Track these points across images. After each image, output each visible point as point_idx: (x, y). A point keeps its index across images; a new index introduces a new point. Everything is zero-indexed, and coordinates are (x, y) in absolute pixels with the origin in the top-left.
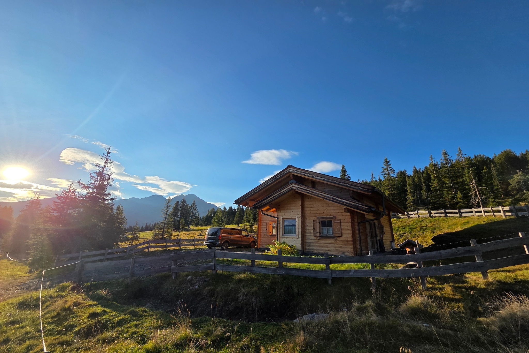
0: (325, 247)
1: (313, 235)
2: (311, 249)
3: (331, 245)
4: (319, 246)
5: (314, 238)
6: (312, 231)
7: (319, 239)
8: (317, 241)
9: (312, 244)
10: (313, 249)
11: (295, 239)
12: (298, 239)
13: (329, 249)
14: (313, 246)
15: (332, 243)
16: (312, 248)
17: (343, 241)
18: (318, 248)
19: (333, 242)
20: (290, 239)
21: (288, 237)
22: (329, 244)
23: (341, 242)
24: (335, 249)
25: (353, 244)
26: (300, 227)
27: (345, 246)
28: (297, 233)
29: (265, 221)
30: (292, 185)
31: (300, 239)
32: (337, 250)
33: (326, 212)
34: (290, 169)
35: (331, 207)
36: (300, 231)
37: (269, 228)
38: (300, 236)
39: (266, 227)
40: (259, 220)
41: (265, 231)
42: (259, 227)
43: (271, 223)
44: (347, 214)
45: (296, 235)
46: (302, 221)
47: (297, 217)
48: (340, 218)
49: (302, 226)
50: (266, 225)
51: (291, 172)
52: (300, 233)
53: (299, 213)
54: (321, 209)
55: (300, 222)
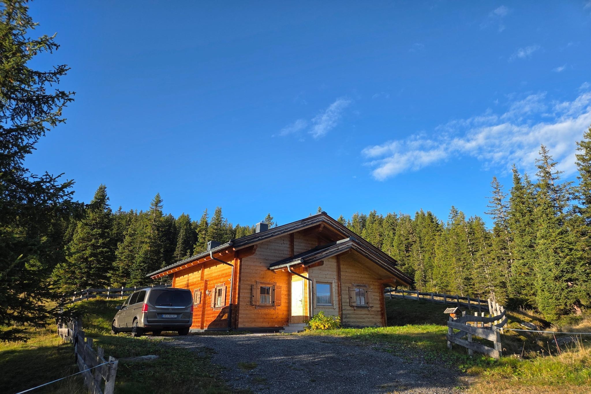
0: (360, 318)
1: (349, 304)
3: (364, 316)
4: (357, 318)
5: (350, 308)
6: (348, 301)
7: (354, 310)
8: (353, 311)
9: (348, 316)
10: (349, 322)
11: (332, 310)
12: (336, 310)
13: (364, 320)
14: (349, 318)
15: (366, 314)
16: (348, 320)
17: (374, 311)
18: (354, 320)
19: (367, 312)
20: (327, 310)
21: (324, 307)
22: (364, 314)
23: (373, 313)
24: (369, 320)
25: (382, 314)
26: (337, 295)
27: (377, 317)
28: (334, 302)
29: (249, 283)
30: (351, 243)
31: (337, 310)
32: (371, 322)
33: (359, 279)
34: (323, 217)
35: (364, 274)
36: (337, 299)
37: (256, 293)
38: (337, 306)
39: (251, 292)
40: (235, 280)
41: (249, 299)
42: (235, 292)
43: (259, 286)
44: (377, 283)
45: (333, 304)
46: (339, 287)
47: (333, 281)
48: (372, 287)
49: (340, 294)
50: (251, 289)
51: (324, 221)
52: (337, 303)
53: (336, 277)
54: (356, 275)
55: (337, 288)
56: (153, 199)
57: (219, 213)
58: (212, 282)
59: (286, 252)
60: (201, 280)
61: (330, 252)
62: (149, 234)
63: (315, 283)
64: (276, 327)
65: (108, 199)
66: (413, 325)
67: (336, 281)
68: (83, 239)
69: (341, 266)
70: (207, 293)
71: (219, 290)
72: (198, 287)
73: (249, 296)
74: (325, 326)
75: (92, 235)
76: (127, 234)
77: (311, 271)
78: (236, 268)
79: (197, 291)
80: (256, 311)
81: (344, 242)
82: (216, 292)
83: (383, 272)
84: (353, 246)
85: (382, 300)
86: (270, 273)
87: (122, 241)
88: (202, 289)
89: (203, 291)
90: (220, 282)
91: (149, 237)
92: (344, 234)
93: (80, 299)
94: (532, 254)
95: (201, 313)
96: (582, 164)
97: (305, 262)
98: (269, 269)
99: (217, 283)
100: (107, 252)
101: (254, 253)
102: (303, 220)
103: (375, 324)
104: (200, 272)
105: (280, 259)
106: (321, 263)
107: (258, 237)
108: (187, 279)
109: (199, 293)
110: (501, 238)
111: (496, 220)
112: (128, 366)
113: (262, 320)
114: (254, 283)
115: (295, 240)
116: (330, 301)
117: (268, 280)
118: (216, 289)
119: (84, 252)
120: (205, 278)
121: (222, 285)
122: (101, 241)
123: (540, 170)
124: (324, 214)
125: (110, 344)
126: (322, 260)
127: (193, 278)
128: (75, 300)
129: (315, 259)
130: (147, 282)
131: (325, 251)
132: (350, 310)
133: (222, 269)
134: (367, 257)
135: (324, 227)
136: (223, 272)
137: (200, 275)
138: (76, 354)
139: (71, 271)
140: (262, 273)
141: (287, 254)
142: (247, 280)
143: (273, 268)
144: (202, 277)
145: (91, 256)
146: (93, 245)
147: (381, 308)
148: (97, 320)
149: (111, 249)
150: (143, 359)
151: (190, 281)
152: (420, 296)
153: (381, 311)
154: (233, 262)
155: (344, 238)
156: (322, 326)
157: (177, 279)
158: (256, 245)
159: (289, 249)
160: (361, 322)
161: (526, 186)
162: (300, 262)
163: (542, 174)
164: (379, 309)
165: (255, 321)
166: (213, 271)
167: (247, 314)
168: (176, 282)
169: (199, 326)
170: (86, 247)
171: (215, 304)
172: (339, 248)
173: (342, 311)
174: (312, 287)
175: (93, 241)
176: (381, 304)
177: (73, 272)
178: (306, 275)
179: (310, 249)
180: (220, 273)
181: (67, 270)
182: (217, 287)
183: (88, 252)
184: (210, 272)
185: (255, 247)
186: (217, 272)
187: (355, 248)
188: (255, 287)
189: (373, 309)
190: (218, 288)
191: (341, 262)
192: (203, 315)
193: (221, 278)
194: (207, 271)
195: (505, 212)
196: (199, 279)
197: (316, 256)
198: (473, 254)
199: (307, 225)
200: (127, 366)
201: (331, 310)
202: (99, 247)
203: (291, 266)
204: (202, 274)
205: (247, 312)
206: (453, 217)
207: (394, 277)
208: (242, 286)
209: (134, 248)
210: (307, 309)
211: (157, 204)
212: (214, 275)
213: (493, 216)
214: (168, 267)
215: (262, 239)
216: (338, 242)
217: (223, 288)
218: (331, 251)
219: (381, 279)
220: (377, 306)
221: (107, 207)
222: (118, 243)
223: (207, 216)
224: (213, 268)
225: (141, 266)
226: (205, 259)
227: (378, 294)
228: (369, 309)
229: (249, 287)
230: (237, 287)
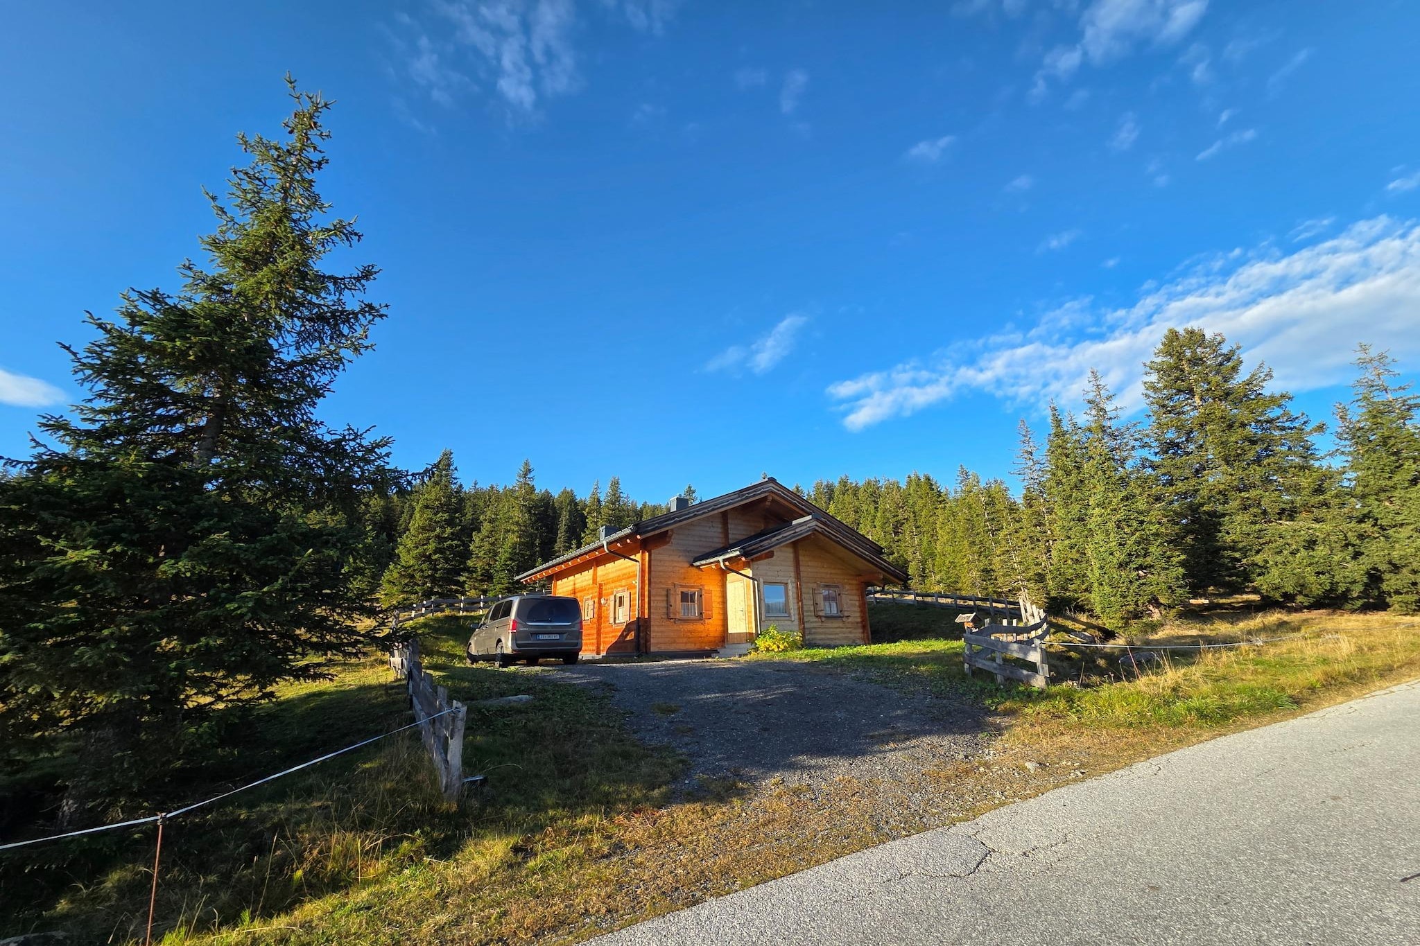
0: (832, 634)
1: (814, 614)
2: (813, 639)
3: (838, 630)
4: (825, 634)
5: (816, 619)
6: (812, 608)
7: (822, 622)
8: (820, 624)
9: (813, 630)
10: (815, 639)
11: (789, 623)
12: (794, 623)
13: (837, 636)
14: (814, 633)
15: (839, 627)
16: (813, 636)
17: (852, 623)
18: (823, 636)
19: (841, 625)
20: (781, 623)
21: (777, 618)
22: (837, 628)
23: (850, 626)
24: (844, 635)
25: (864, 627)
26: (796, 601)
27: (855, 631)
28: (792, 611)
29: (663, 586)
30: (814, 523)
31: (796, 622)
32: (846, 638)
33: (828, 576)
34: (771, 486)
35: (835, 569)
36: (796, 607)
37: (675, 602)
38: (797, 617)
39: (667, 600)
40: (643, 581)
41: (665, 610)
42: (643, 600)
43: (679, 590)
44: (854, 582)
45: (790, 614)
46: (799, 589)
47: (789, 581)
48: (847, 587)
49: (799, 599)
50: (667, 596)
51: (772, 492)
52: (796, 612)
53: (792, 574)
54: (823, 570)
55: (795, 590)
56: (521, 468)
57: (615, 485)
58: (608, 586)
59: (716, 540)
60: (593, 583)
61: (783, 537)
62: (517, 519)
63: (762, 584)
64: (707, 650)
65: (456, 469)
66: (909, 640)
67: (793, 580)
68: (423, 528)
69: (801, 558)
70: (603, 602)
71: (620, 597)
72: (589, 594)
73: (664, 604)
74: (779, 647)
75: (435, 522)
76: (486, 520)
77: (756, 566)
78: (643, 565)
79: (588, 599)
80: (676, 627)
81: (804, 522)
82: (615, 601)
83: (862, 564)
84: (817, 528)
85: (863, 605)
86: (694, 570)
87: (479, 531)
88: (595, 597)
89: (596, 600)
90: (621, 586)
91: (517, 523)
92: (803, 510)
93: (422, 615)
94: (1083, 531)
95: (595, 631)
96: (1153, 395)
97: (745, 554)
98: (692, 565)
99: (615, 587)
100: (457, 546)
101: (669, 542)
102: (741, 491)
103: (854, 641)
104: (591, 571)
105: (707, 550)
106: (770, 555)
107: (674, 518)
108: (572, 583)
109: (591, 603)
110: (1033, 509)
111: (1025, 483)
112: (488, 712)
113: (685, 640)
114: (671, 587)
115: (729, 521)
116: (786, 609)
117: (692, 581)
118: (615, 596)
119: (425, 547)
120: (599, 580)
121: (623, 591)
122: (448, 530)
123: (1091, 405)
124: (772, 480)
125: (463, 680)
126: (772, 549)
127: (582, 581)
128: (416, 616)
129: (761, 549)
130: (517, 588)
131: (775, 536)
132: (816, 622)
133: (623, 566)
134: (838, 542)
135: (773, 501)
136: (624, 571)
137: (591, 577)
138: (411, 696)
139: (409, 574)
140: (683, 571)
141: (718, 542)
142: (661, 582)
143: (698, 563)
144: (594, 580)
145: (435, 552)
146: (438, 537)
147: (862, 617)
148: (446, 644)
149: (462, 541)
150: (510, 701)
151: (577, 586)
152: (919, 598)
153: (862, 622)
154: (638, 557)
155: (803, 516)
156: (775, 647)
157: (559, 582)
158: (672, 530)
159: (721, 536)
160: (831, 639)
161: (1070, 431)
162: (738, 553)
163: (1094, 412)
164: (859, 620)
165: (675, 642)
166: (610, 570)
167: (662, 632)
168: (558, 587)
169: (593, 650)
170: (428, 539)
171: (615, 618)
172: (797, 530)
173: (804, 624)
174: (758, 591)
175: (438, 530)
176: (861, 611)
177: (412, 577)
178: (748, 572)
179: (753, 534)
180: (618, 573)
181: (403, 573)
182: (617, 593)
183: (431, 546)
184: (604, 573)
185: (670, 533)
186: (616, 571)
187: (820, 530)
188: (672, 592)
189: (850, 620)
190: (618, 595)
191: (800, 552)
192: (599, 634)
193: (621, 580)
194: (601, 570)
195: (1039, 470)
196: (591, 582)
197: (762, 544)
198: (993, 535)
199: (747, 498)
200: (486, 712)
201: (787, 622)
202: (446, 539)
203: (724, 560)
204: (595, 574)
205: (662, 629)
206: (962, 481)
207: (880, 571)
208: (653, 592)
209: (496, 540)
210: (751, 622)
211: (526, 474)
212: (611, 576)
213: (1021, 477)
214: (544, 566)
215: (680, 521)
216: (794, 522)
217: (626, 595)
218: (785, 535)
219: (860, 575)
220: (855, 616)
221: (455, 481)
222: (474, 533)
223: (599, 491)
224: (610, 565)
225: (508, 565)
226: (597, 553)
227: (856, 598)
228: (844, 619)
229: (665, 593)
230: (646, 593)
